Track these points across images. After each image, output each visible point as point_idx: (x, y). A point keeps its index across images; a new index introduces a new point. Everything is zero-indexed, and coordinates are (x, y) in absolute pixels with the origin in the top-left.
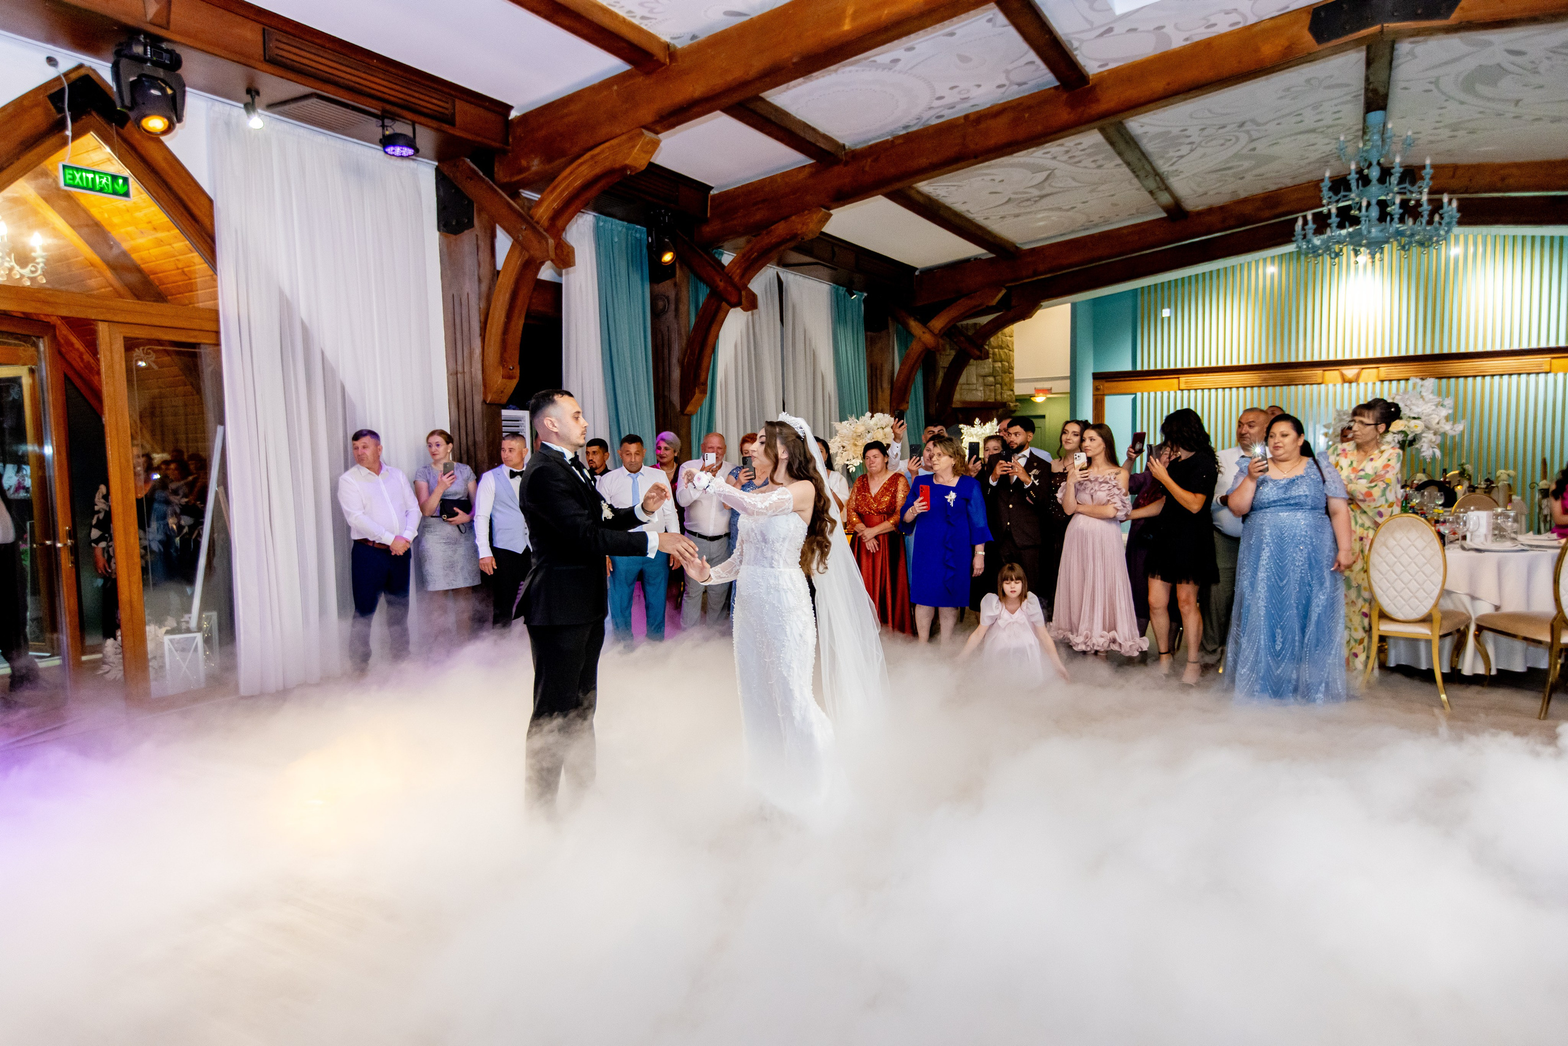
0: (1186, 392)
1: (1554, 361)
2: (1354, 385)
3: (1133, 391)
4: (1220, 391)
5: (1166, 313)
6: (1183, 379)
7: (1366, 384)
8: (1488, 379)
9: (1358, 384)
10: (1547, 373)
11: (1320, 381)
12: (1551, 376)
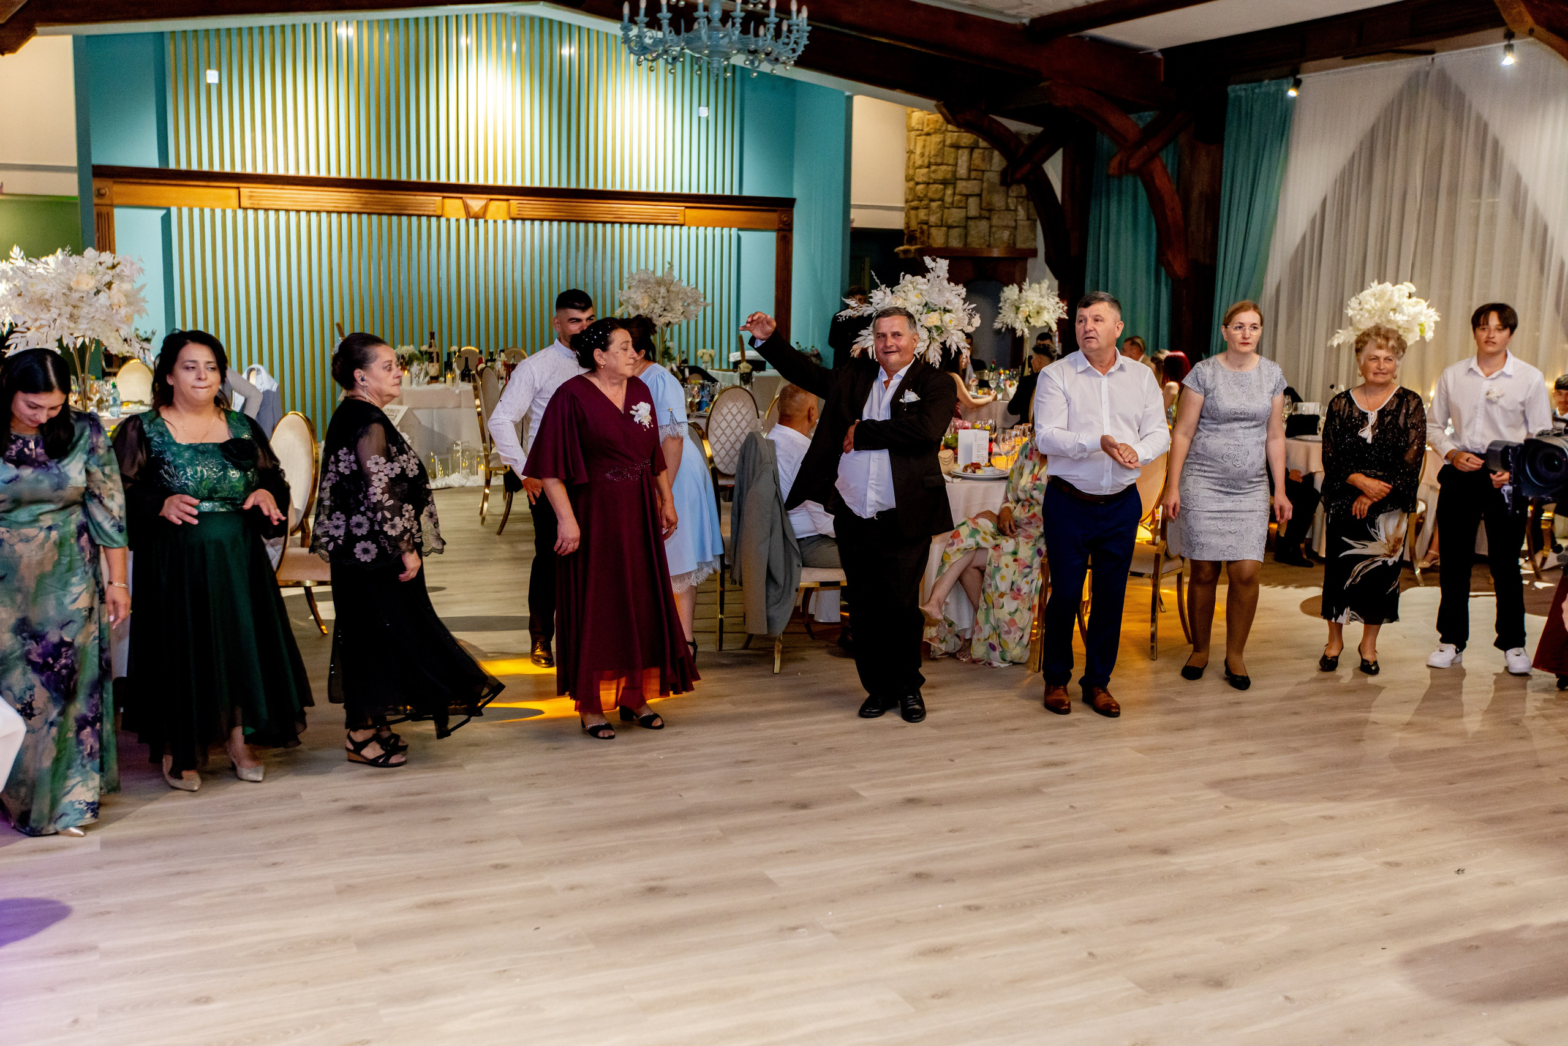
0: (250, 212)
1: (687, 210)
2: (481, 221)
3: (164, 203)
4: (303, 214)
5: (212, 77)
6: (246, 190)
7: (495, 222)
8: (626, 226)
9: (486, 221)
10: (681, 225)
11: (439, 213)
12: (685, 228)
